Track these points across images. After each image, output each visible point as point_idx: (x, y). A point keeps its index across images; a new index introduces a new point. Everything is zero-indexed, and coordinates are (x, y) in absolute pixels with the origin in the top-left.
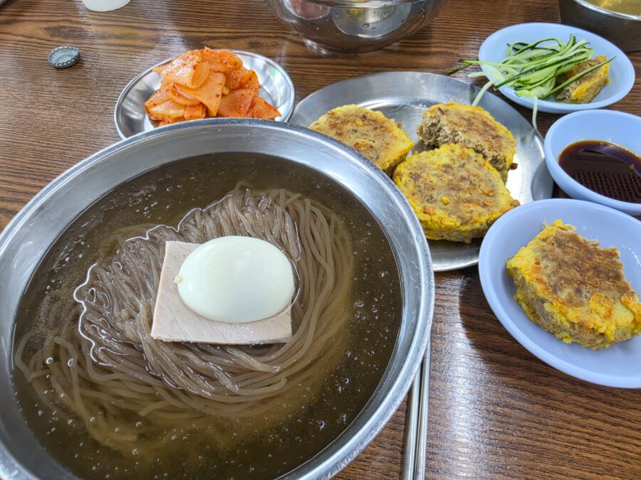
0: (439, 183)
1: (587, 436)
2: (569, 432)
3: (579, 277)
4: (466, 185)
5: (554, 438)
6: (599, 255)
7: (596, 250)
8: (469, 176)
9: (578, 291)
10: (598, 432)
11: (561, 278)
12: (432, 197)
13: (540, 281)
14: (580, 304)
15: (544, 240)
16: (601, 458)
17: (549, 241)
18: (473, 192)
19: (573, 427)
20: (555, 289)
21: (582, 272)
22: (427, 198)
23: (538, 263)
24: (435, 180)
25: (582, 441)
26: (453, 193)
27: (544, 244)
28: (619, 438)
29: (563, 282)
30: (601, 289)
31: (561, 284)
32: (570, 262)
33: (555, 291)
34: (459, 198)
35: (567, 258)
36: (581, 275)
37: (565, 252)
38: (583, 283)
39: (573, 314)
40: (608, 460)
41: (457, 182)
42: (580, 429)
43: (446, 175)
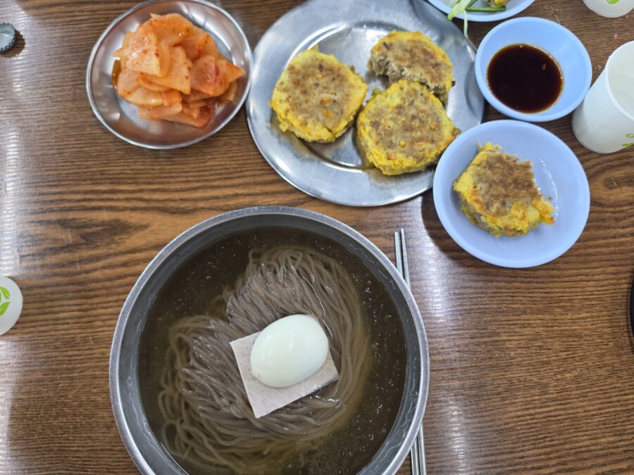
0: (396, 127)
1: (511, 294)
2: (500, 295)
3: (504, 191)
4: (416, 123)
5: (491, 301)
6: (518, 169)
7: (516, 165)
8: (418, 113)
9: (504, 204)
10: (518, 290)
11: (492, 195)
12: (391, 143)
13: (477, 201)
14: (505, 214)
15: (479, 165)
16: (520, 306)
17: (482, 165)
18: (422, 129)
19: (503, 291)
20: (488, 206)
21: (506, 187)
22: (388, 144)
23: (475, 187)
24: (391, 124)
25: (508, 298)
26: (408, 134)
27: (479, 168)
28: (531, 290)
29: (493, 199)
30: (519, 198)
31: (492, 201)
32: (498, 181)
33: (488, 208)
34: (413, 138)
35: (496, 178)
36: (505, 190)
37: (493, 173)
38: (507, 196)
39: (501, 222)
40: (524, 306)
41: (409, 123)
42: (507, 291)
43: (399, 117)
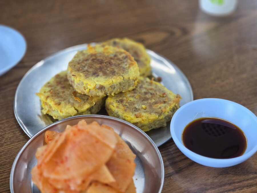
0: (135, 100)
8: (148, 91)
12: (136, 108)
18: (155, 98)
22: (134, 110)
24: (132, 99)
34: (150, 103)
41: (144, 96)
43: (136, 95)
